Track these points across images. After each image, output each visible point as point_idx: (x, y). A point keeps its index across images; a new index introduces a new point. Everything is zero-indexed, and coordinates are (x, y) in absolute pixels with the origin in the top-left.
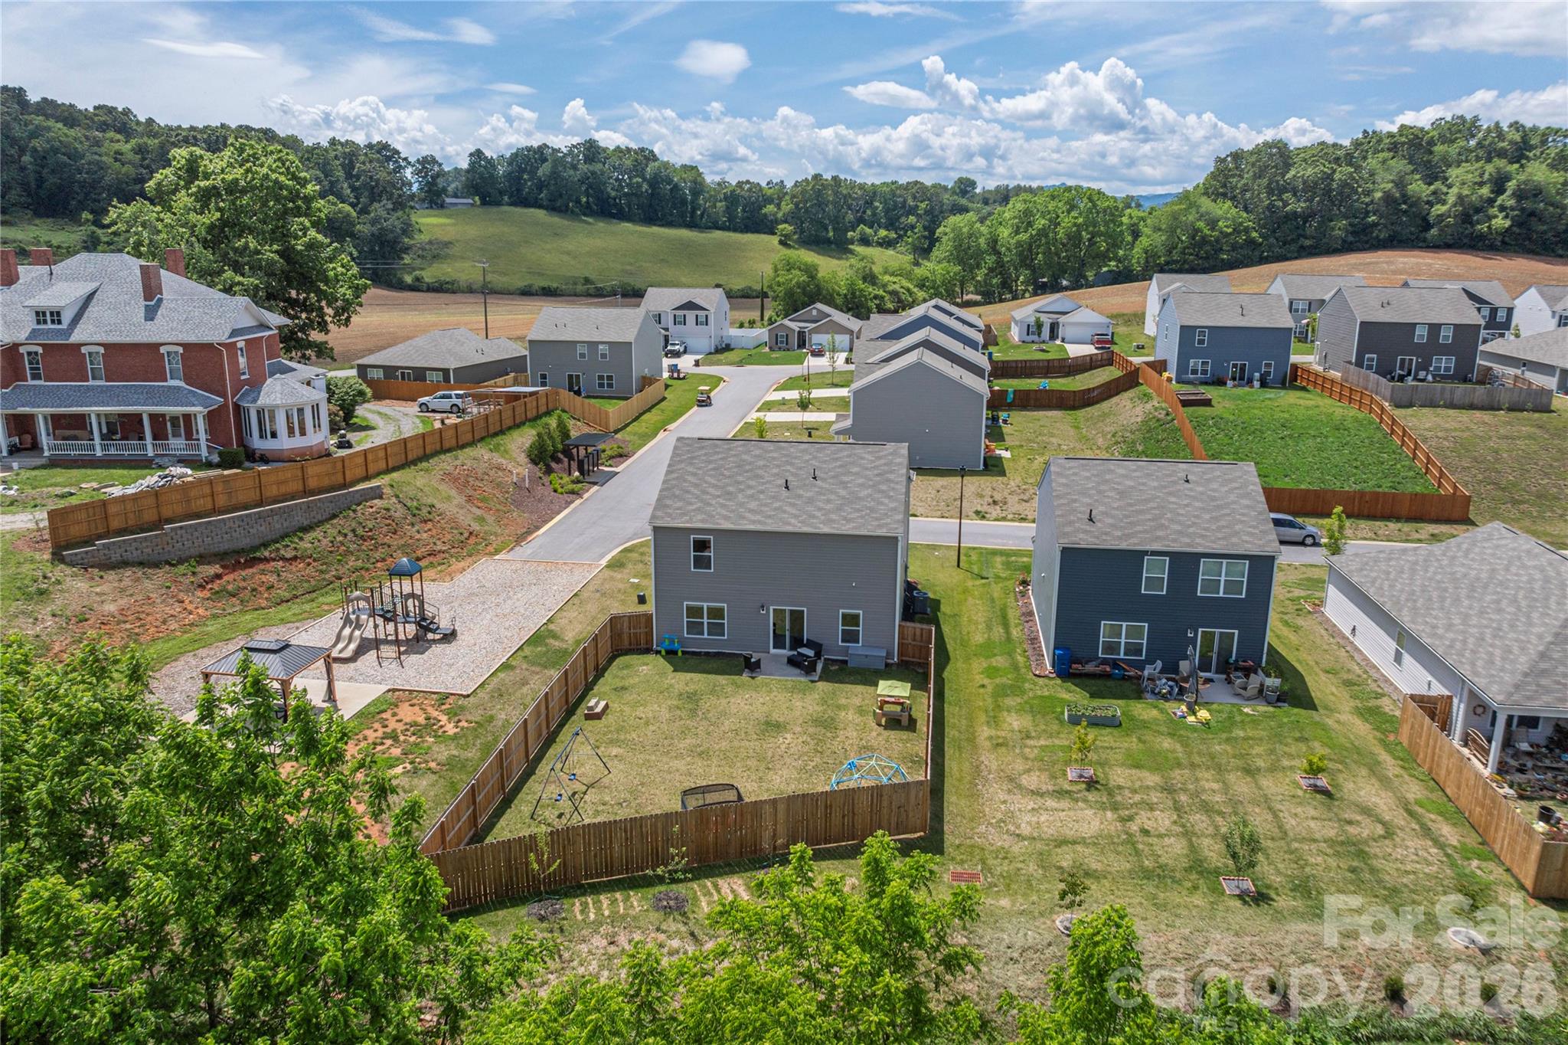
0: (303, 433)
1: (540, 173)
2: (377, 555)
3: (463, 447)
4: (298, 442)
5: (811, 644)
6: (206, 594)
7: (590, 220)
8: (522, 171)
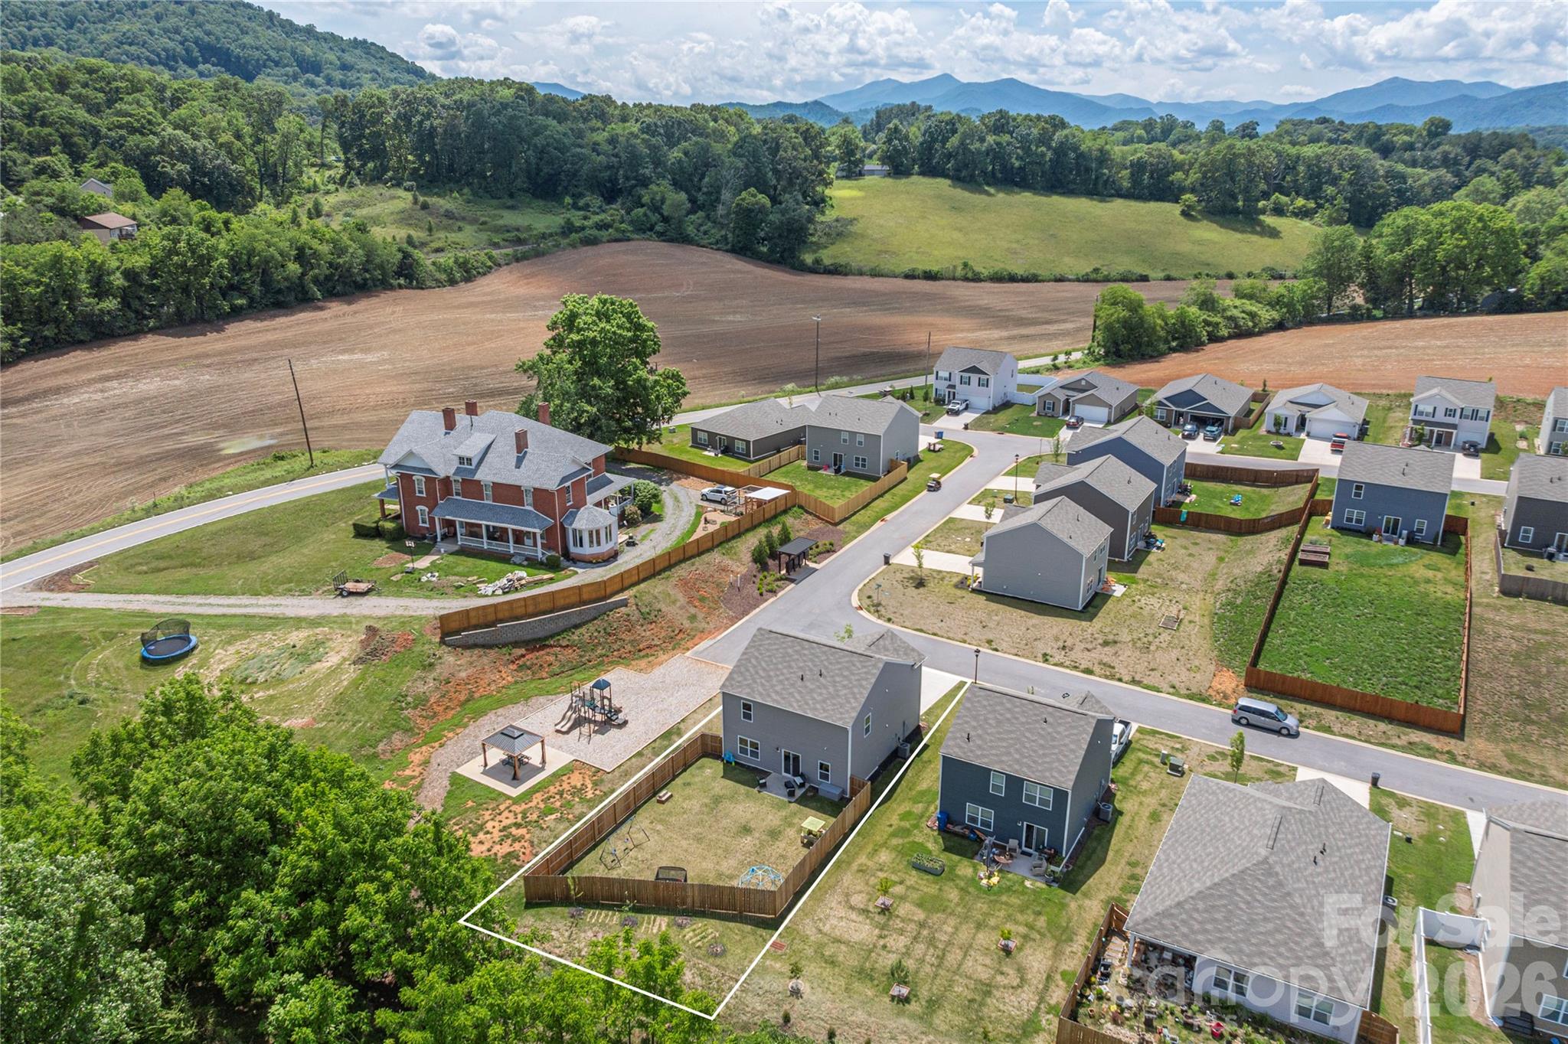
0: (599, 543)
1: (948, 145)
2: (615, 647)
3: (702, 553)
4: (596, 550)
5: (802, 776)
6: (515, 667)
7: (992, 190)
8: (934, 140)
